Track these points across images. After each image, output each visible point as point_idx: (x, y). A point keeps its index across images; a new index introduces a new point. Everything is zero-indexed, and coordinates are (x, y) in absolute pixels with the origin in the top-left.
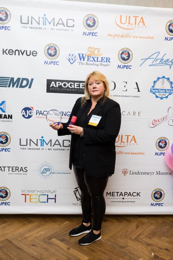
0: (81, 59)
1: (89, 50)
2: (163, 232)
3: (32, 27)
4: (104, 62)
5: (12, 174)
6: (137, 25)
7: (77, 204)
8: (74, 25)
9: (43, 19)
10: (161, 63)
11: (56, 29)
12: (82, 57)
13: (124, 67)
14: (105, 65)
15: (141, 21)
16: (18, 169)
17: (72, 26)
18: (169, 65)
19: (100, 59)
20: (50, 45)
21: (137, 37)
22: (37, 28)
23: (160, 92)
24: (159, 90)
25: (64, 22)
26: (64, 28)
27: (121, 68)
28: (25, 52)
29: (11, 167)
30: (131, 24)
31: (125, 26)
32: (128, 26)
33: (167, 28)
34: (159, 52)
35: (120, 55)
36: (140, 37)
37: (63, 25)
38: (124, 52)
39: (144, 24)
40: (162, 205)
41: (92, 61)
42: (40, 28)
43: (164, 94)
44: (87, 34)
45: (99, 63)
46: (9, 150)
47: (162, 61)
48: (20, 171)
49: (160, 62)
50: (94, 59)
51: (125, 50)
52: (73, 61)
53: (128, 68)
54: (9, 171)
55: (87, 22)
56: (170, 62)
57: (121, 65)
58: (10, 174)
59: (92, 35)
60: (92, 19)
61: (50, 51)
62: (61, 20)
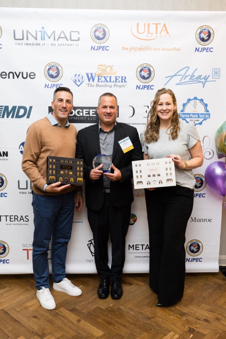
0: (89, 81)
1: (99, 69)
2: (204, 297)
3: (28, 44)
4: (119, 82)
5: (10, 224)
6: (158, 35)
7: (91, 261)
8: (79, 38)
9: (40, 32)
10: (191, 80)
11: (57, 45)
12: (91, 78)
13: (144, 87)
14: (120, 87)
15: (164, 29)
16: (17, 219)
17: (77, 39)
18: (202, 82)
19: (113, 79)
20: (51, 64)
21: (159, 49)
22: (34, 44)
23: (191, 117)
24: (191, 114)
25: (67, 36)
26: (67, 42)
27: (141, 89)
28: (21, 74)
29: (8, 216)
30: (151, 33)
31: (144, 36)
32: (147, 36)
33: (198, 36)
34: (189, 67)
35: (139, 73)
36: (163, 50)
37: (65, 39)
38: (144, 69)
39: (168, 33)
40: (200, 260)
41: (104, 82)
42: (37, 44)
43: (197, 119)
44: (96, 48)
45: (113, 84)
46: (5, 195)
47: (193, 79)
48: (20, 221)
49: (189, 80)
50: (106, 79)
51: (145, 66)
52: (80, 83)
53: (149, 89)
54: (6, 221)
55: (95, 33)
56: (203, 79)
57: (140, 86)
58: (8, 224)
59: (103, 50)
60: (102, 29)
61: (51, 72)
62: (62, 33)
